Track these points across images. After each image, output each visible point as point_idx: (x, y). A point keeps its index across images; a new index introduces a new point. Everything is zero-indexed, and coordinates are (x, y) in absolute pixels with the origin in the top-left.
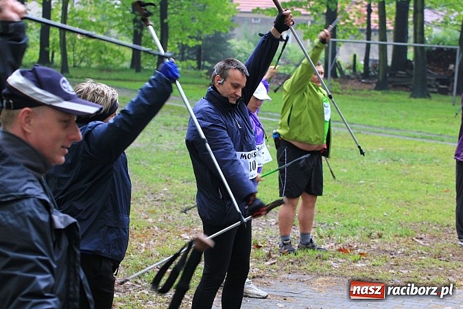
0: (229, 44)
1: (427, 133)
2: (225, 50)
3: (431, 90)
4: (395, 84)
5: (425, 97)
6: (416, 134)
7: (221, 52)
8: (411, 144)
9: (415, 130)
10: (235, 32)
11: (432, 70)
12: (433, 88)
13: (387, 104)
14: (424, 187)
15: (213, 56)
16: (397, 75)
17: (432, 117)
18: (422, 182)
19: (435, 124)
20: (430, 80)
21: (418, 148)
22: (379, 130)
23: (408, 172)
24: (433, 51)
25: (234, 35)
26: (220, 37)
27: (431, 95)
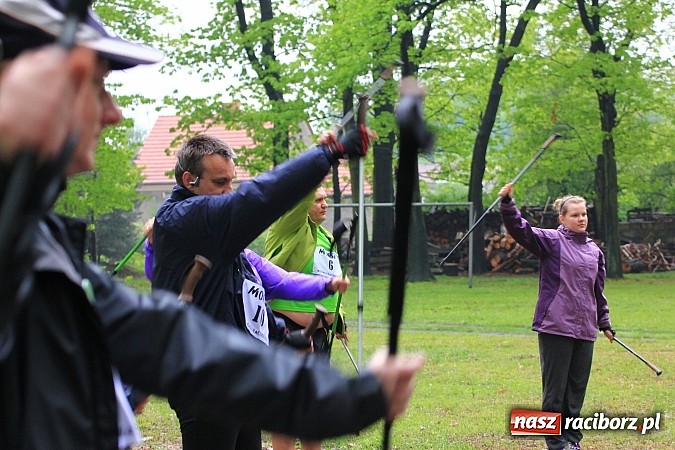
0: (134, 227)
1: (445, 324)
2: (128, 236)
3: (433, 270)
4: (379, 266)
5: (428, 281)
6: (430, 326)
7: (123, 238)
8: (427, 337)
9: (425, 321)
10: (141, 209)
11: (432, 242)
12: (436, 267)
13: (374, 292)
14: (467, 390)
15: (112, 246)
16: (382, 253)
17: (444, 304)
18: (461, 384)
19: (451, 313)
20: (432, 256)
21: (439, 342)
22: (373, 324)
23: (436, 372)
24: (431, 214)
25: (140, 214)
26: (120, 217)
27: (436, 277)
